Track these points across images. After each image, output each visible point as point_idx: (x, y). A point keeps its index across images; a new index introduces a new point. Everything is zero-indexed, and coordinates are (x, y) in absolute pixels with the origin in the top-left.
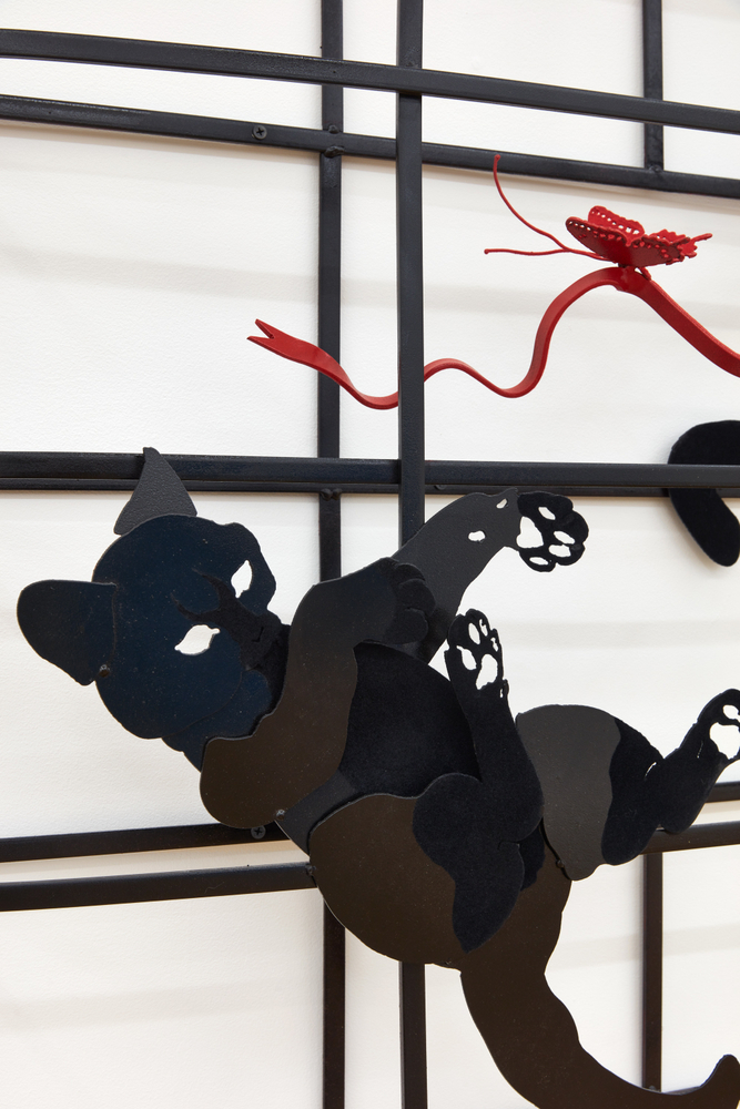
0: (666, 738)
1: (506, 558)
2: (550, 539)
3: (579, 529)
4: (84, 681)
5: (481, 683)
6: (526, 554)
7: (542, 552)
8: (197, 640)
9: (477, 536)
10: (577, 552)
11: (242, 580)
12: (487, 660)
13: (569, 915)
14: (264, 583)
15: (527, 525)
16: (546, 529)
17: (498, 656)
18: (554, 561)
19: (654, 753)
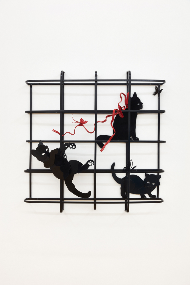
0: (84, 163)
1: (69, 148)
2: (73, 147)
3: (75, 146)
4: (35, 157)
5: (65, 158)
6: (71, 148)
7: (72, 148)
8: (43, 154)
9: (66, 146)
10: (75, 148)
11: (47, 150)
12: (65, 156)
13: (74, 177)
14: (48, 150)
15: (71, 145)
16: (72, 146)
17: (66, 156)
18: (73, 148)
19: (83, 165)
